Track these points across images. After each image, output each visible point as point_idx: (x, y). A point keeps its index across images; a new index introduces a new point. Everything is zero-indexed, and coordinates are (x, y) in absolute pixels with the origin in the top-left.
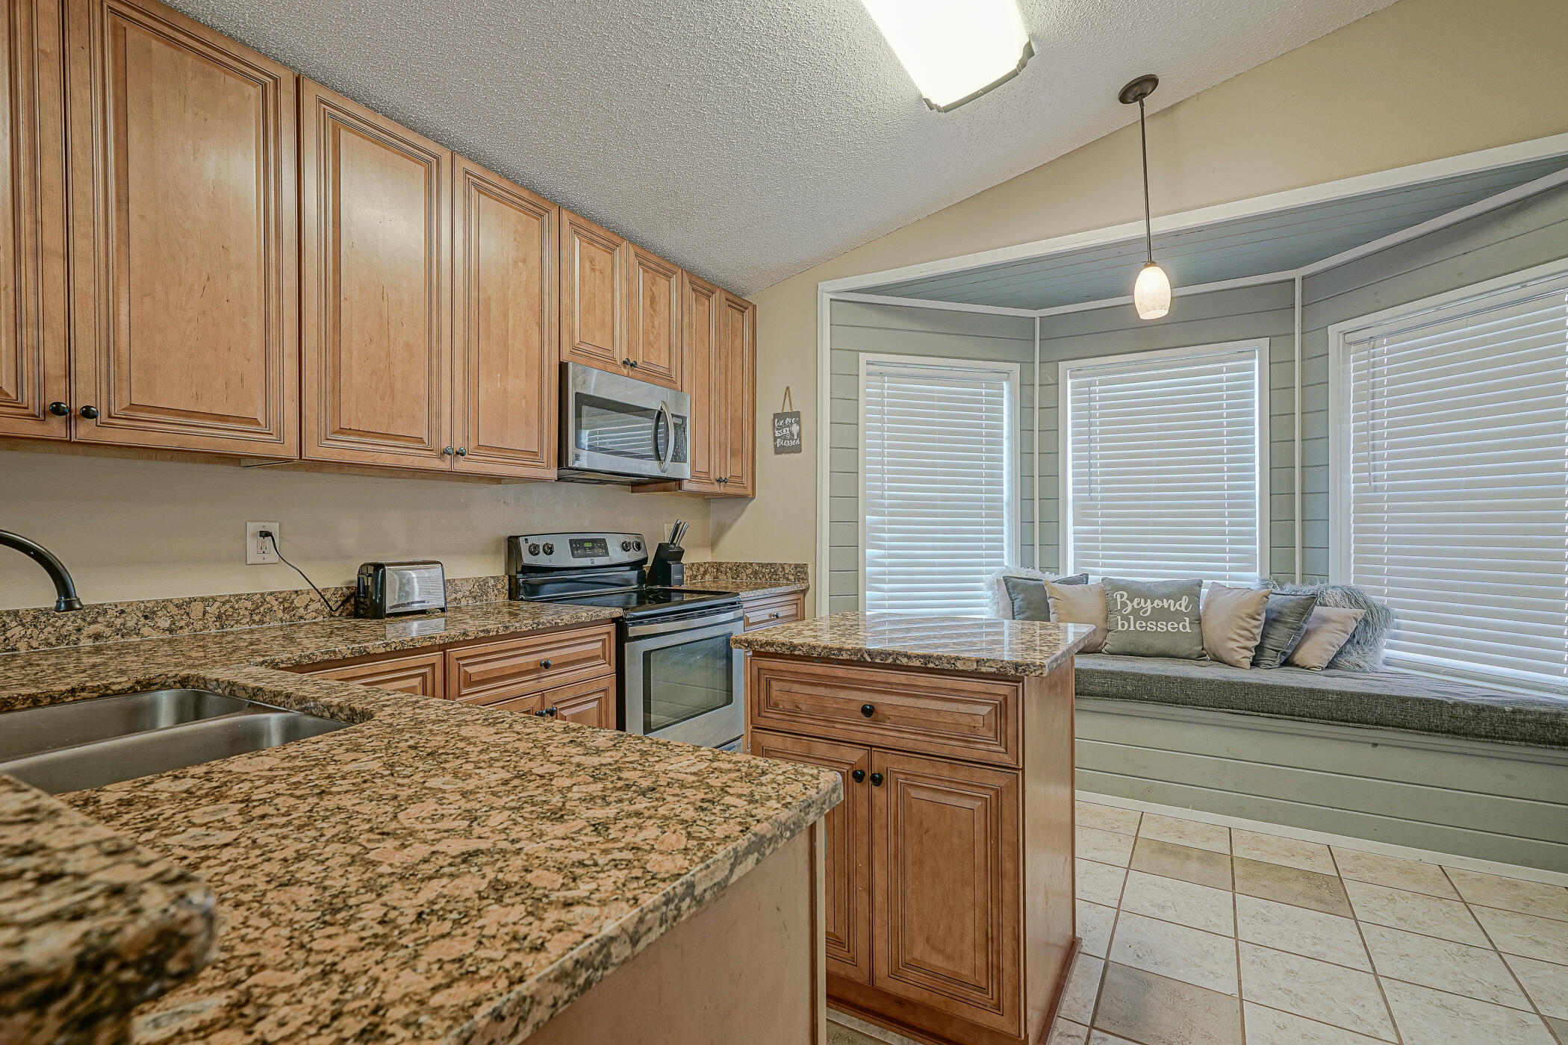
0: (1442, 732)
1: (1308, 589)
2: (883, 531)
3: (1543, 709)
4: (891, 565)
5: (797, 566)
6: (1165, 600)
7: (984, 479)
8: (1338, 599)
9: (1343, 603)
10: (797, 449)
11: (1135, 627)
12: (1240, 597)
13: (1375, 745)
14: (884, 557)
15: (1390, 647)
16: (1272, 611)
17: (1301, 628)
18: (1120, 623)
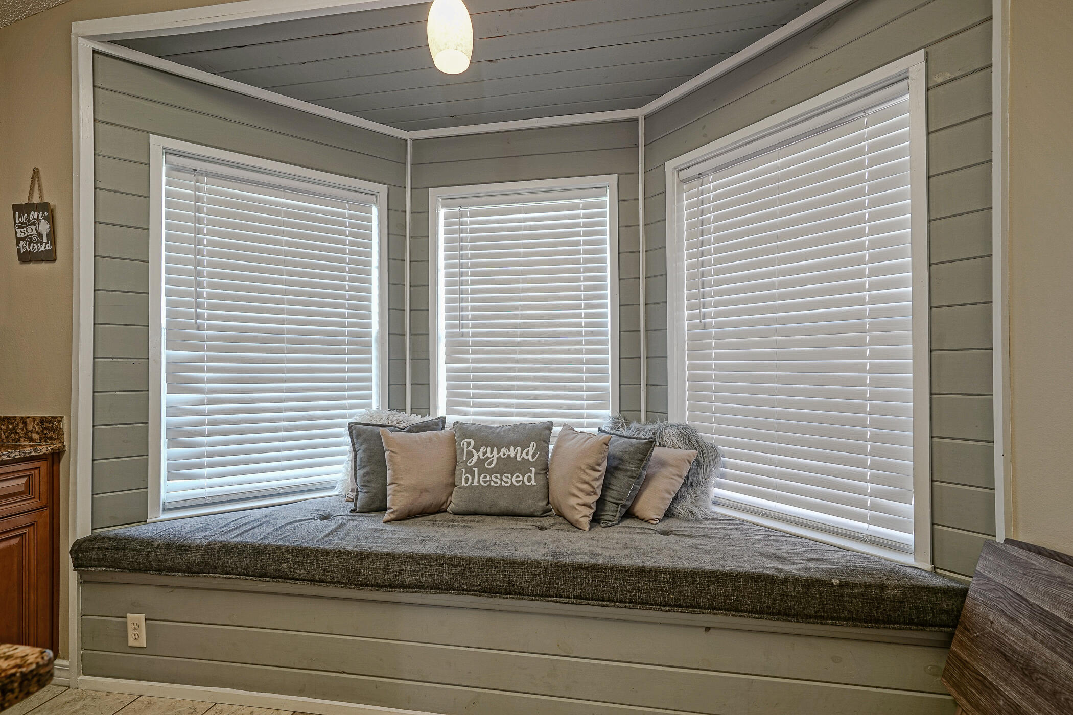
0: (773, 614)
1: (649, 430)
2: (201, 370)
3: (868, 580)
4: (211, 413)
5: (43, 420)
6: (512, 448)
7: (347, 311)
8: (674, 439)
9: (679, 444)
10: (50, 257)
11: (479, 481)
12: (582, 444)
13: (708, 629)
14: (202, 402)
15: (720, 486)
16: (614, 457)
17: (640, 476)
18: (464, 476)
